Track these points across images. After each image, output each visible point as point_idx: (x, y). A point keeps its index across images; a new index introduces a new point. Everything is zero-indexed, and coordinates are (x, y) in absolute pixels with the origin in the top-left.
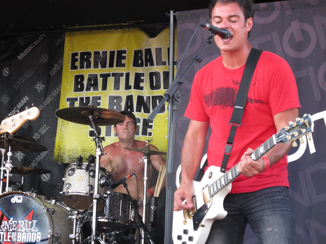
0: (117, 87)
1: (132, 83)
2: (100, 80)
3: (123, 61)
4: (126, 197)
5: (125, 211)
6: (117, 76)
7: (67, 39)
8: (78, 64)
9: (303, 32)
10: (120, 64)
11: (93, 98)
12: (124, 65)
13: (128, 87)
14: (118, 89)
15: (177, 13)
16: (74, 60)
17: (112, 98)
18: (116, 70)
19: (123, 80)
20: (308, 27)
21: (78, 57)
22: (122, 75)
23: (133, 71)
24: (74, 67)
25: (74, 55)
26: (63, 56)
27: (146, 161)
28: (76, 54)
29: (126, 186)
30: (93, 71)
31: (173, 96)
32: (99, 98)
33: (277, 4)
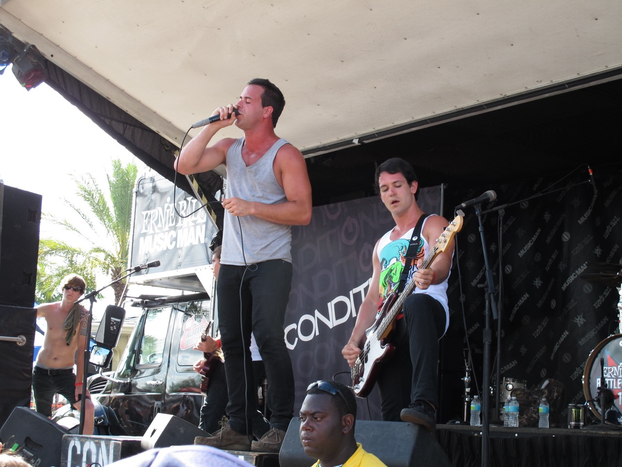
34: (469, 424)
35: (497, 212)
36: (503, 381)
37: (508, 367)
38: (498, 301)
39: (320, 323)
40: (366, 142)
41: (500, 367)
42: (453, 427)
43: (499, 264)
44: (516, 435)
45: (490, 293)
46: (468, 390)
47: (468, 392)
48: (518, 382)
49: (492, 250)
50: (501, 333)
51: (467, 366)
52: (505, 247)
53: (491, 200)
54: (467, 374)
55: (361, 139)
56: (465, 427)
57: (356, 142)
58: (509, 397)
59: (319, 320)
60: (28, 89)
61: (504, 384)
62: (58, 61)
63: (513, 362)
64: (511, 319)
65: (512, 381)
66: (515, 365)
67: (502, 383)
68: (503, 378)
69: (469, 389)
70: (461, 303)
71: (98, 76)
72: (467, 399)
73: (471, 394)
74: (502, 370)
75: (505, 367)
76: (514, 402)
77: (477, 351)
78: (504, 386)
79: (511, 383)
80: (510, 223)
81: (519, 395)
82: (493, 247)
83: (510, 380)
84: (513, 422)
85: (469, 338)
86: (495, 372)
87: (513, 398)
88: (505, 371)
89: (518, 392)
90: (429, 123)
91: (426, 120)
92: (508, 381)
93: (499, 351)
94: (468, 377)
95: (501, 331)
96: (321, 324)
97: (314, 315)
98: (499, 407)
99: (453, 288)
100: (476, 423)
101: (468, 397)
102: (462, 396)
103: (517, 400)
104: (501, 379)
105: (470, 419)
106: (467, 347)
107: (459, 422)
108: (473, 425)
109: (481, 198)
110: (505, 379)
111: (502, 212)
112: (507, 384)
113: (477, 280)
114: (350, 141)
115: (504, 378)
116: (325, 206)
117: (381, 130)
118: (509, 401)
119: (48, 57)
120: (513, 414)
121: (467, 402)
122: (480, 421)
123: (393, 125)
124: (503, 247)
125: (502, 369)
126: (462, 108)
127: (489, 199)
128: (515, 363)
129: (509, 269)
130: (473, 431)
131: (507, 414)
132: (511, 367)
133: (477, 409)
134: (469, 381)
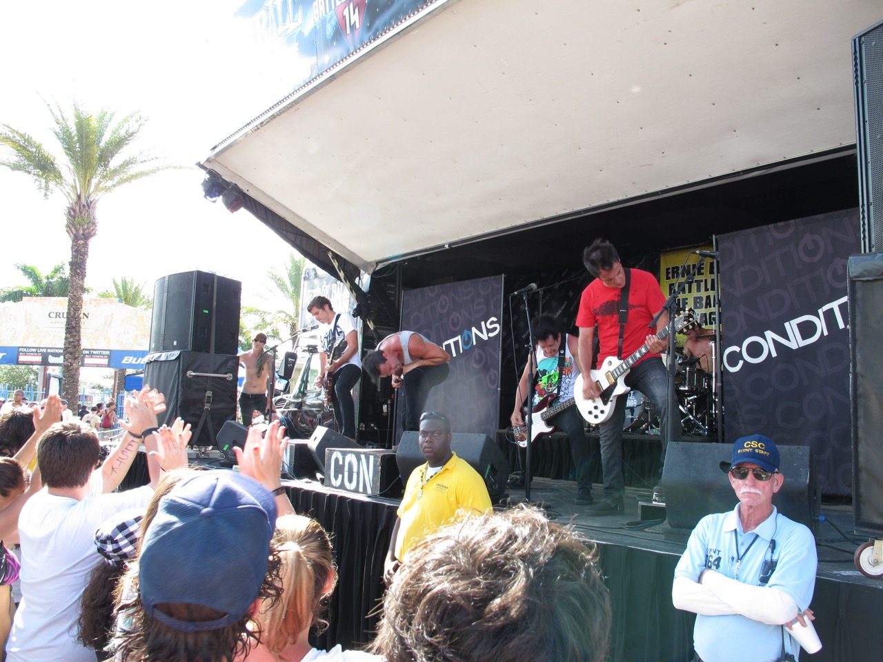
0: (699, 290)
1: (709, 286)
2: (687, 286)
3: (702, 271)
4: (701, 372)
5: (700, 381)
6: (698, 282)
7: (662, 258)
8: (670, 275)
9: (814, 242)
10: (699, 273)
11: (683, 299)
12: (703, 274)
13: (706, 290)
14: (700, 291)
15: (718, 236)
16: (668, 273)
17: (695, 299)
18: (697, 278)
19: (703, 284)
20: (817, 237)
21: (670, 271)
22: (702, 281)
23: (709, 277)
24: (668, 278)
25: (668, 269)
26: (659, 271)
27: (713, 344)
28: (669, 269)
29: (699, 363)
30: (682, 280)
31: (670, 307)
32: (687, 299)
33: (792, 222)
40: (453, 246)
55: (450, 245)
57: (447, 246)
60: (232, 212)
62: (252, 194)
71: (278, 203)
80: (547, 298)
109: (527, 288)
114: (443, 246)
116: (427, 288)
119: (245, 191)
123: (471, 236)
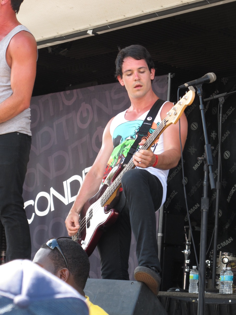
34: (188, 292)
35: (217, 99)
36: (219, 255)
37: (224, 244)
38: (217, 181)
39: (55, 199)
40: (99, 33)
41: (217, 244)
42: (173, 294)
43: (218, 150)
44: (230, 301)
45: (209, 165)
46: (187, 261)
47: (187, 264)
48: (233, 256)
49: (212, 137)
50: (219, 212)
51: (187, 240)
52: (225, 135)
53: (211, 81)
54: (187, 248)
55: (95, 30)
56: (184, 294)
57: (90, 33)
58: (224, 268)
59: (54, 197)
61: (220, 257)
63: (229, 239)
64: (228, 200)
65: (228, 255)
66: (231, 242)
67: (218, 257)
68: (219, 253)
69: (189, 261)
70: (183, 185)
72: (186, 270)
73: (190, 266)
74: (219, 247)
75: (222, 244)
76: (229, 272)
77: (197, 228)
78: (220, 259)
79: (227, 257)
81: (234, 266)
82: (213, 135)
83: (226, 254)
84: (227, 289)
85: (190, 217)
86: (212, 248)
87: (228, 268)
88: (222, 247)
89: (233, 264)
90: (157, 16)
91: (154, 13)
92: (224, 255)
93: (216, 226)
94: (188, 250)
95: (218, 210)
96: (56, 201)
97: (49, 193)
98: (216, 278)
99: (176, 171)
100: (194, 290)
101: (187, 268)
102: (182, 267)
103: (231, 270)
104: (218, 253)
105: (189, 287)
106: (188, 225)
107: (179, 290)
108: (191, 292)
109: (203, 79)
110: (222, 254)
111: (222, 100)
112: (224, 258)
113: (198, 164)
114: (85, 32)
115: (221, 252)
116: (62, 93)
117: (113, 22)
118: (225, 272)
120: (227, 282)
121: (187, 272)
122: (197, 289)
123: (124, 17)
124: (222, 135)
125: (219, 245)
126: (188, 3)
127: (209, 80)
128: (231, 240)
129: (227, 155)
130: (191, 297)
131: (223, 283)
132: (227, 244)
133: (195, 278)
134: (188, 254)
